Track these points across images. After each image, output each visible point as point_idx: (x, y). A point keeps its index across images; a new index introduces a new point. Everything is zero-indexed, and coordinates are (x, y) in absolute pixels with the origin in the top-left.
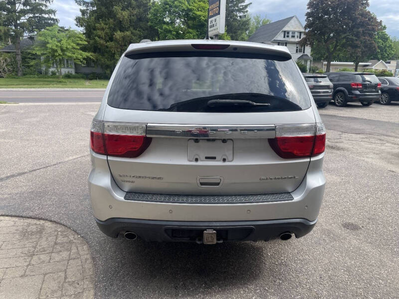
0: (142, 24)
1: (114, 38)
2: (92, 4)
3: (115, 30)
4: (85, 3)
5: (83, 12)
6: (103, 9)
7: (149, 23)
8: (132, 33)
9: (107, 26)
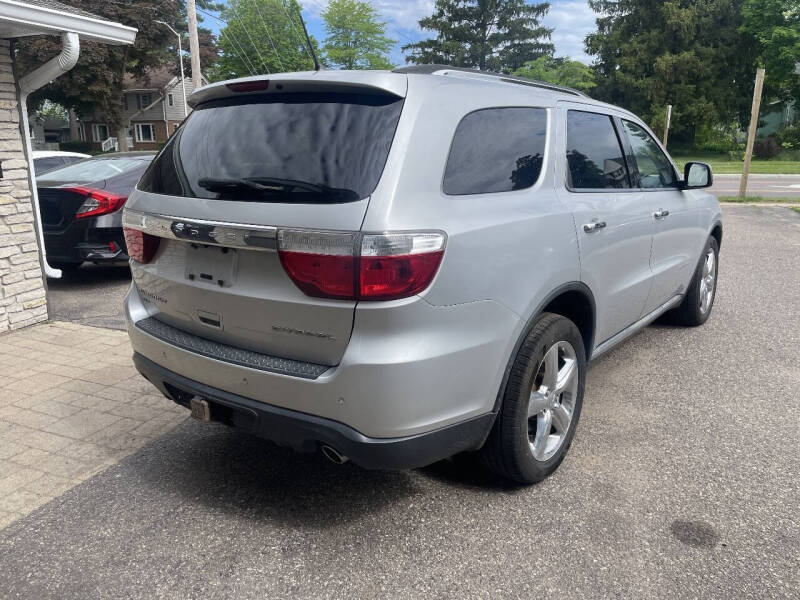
0: (724, 32)
1: (655, 69)
2: (622, 6)
3: (658, 52)
4: (607, 5)
5: (601, 24)
6: (642, 10)
7: (742, 29)
8: (698, 54)
9: (644, 46)
